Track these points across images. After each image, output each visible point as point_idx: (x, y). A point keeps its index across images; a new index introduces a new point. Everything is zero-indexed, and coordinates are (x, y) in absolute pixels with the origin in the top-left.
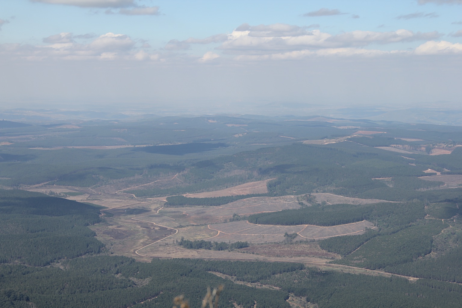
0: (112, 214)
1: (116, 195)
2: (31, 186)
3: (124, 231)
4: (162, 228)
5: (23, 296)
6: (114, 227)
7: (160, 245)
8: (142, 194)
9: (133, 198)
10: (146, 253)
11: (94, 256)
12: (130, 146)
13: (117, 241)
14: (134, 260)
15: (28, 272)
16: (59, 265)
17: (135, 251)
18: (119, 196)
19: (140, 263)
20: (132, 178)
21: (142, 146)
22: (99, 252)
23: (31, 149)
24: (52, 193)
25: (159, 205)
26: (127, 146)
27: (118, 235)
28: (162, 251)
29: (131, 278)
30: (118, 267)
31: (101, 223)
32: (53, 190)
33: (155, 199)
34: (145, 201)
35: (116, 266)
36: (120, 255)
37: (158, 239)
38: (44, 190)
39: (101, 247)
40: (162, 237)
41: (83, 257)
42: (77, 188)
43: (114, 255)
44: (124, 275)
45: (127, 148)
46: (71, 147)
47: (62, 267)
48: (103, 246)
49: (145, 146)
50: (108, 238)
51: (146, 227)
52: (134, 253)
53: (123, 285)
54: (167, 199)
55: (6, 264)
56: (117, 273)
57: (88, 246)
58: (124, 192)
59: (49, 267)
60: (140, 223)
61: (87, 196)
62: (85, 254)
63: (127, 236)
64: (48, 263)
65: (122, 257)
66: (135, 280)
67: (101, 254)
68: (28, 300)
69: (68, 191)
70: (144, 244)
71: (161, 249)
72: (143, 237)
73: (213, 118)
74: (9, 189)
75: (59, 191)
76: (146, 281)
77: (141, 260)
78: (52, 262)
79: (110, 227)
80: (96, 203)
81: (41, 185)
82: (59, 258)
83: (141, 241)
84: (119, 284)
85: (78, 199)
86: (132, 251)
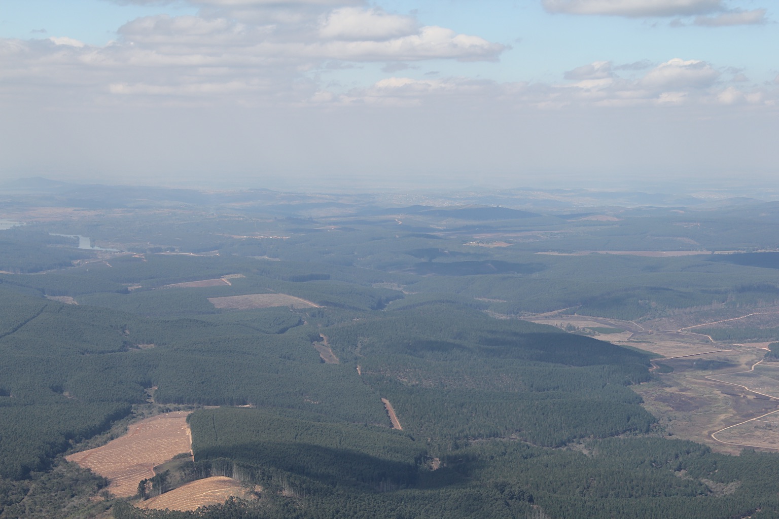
0: (670, 367)
1: (678, 334)
2: (538, 315)
3: (691, 398)
4: (759, 398)
5: (523, 493)
6: (674, 390)
7: (756, 427)
8: (725, 336)
9: (707, 342)
10: (730, 438)
11: (640, 436)
12: (705, 252)
13: (679, 414)
14: (708, 450)
15: (532, 456)
16: (581, 448)
17: (710, 433)
18: (683, 337)
19: (718, 455)
20: (706, 308)
21: (726, 252)
22: (648, 431)
23: (539, 254)
24: (570, 327)
25: (754, 357)
26: (699, 252)
27: (682, 405)
28: (759, 437)
29: (703, 481)
30: (681, 459)
31: (651, 382)
32: (574, 323)
33: (747, 345)
34: (730, 348)
35: (677, 456)
36: (684, 439)
37: (752, 416)
38: (559, 323)
39: (650, 423)
40: (761, 413)
41: (621, 437)
42: (613, 322)
43: (674, 437)
44: (691, 473)
45: (699, 256)
46: (604, 252)
47: (585, 452)
48: (655, 420)
49: (731, 252)
50: (663, 407)
51: (732, 393)
52: (709, 437)
53: (689, 490)
54: (770, 346)
55: (498, 439)
56: (679, 469)
57: (629, 419)
58: (693, 331)
59: (564, 449)
60: (720, 387)
61: (629, 335)
62: (624, 432)
63: (698, 407)
64: (563, 444)
65: (688, 442)
66: (710, 483)
67: (651, 435)
68: (531, 500)
69: (596, 325)
70: (727, 422)
71: (758, 433)
72: (726, 411)
74: (504, 317)
75: (582, 324)
76: (732, 488)
77: (722, 450)
78: (569, 441)
79: (668, 390)
80: (643, 347)
81: (553, 313)
82: (582, 437)
83: (722, 417)
84: (682, 488)
85: (614, 339)
86: (706, 432)
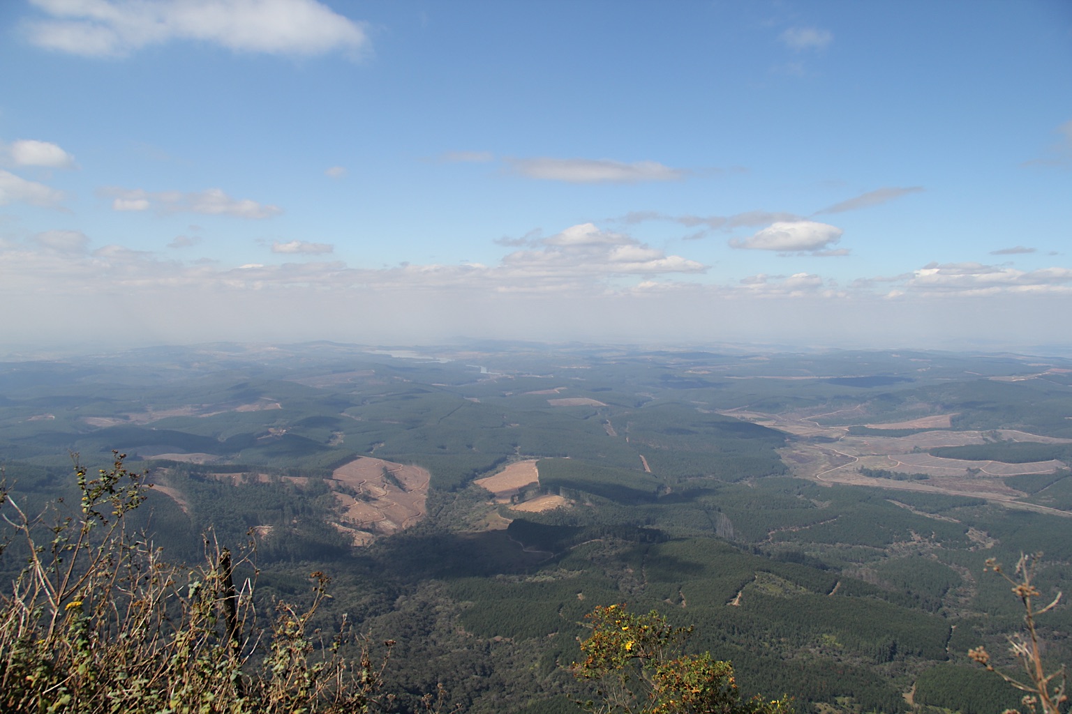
0: (795, 438)
1: (800, 422)
2: (725, 411)
3: (807, 456)
4: (842, 456)
5: (715, 507)
6: (798, 452)
7: (841, 472)
8: (825, 423)
9: (816, 426)
10: (826, 478)
11: (779, 477)
12: (815, 377)
13: (800, 465)
14: (815, 484)
15: (720, 487)
16: (747, 483)
17: (816, 475)
18: (803, 423)
19: (820, 486)
20: (815, 408)
21: (826, 377)
22: (783, 474)
23: (726, 378)
24: (743, 418)
25: (840, 434)
26: (812, 377)
27: (801, 460)
28: (842, 477)
29: (812, 500)
30: (800, 489)
31: (786, 448)
32: (744, 415)
33: (837, 427)
34: (828, 429)
35: (798, 488)
36: (802, 478)
37: (839, 466)
38: (736, 415)
39: (785, 469)
40: (843, 464)
41: (769, 477)
42: (765, 415)
43: (797, 477)
44: (805, 496)
45: (811, 379)
46: (761, 377)
47: (749, 485)
48: (787, 468)
49: (829, 377)
50: (792, 461)
51: (828, 453)
52: (816, 477)
53: (804, 506)
54: (849, 428)
55: (702, 478)
56: (799, 494)
57: (773, 467)
58: (808, 420)
59: (738, 483)
60: (822, 450)
61: (774, 422)
62: (771, 474)
63: (810, 461)
64: (738, 480)
65: (804, 480)
66: (815, 502)
67: (786, 476)
68: (719, 510)
69: (756, 416)
70: (825, 469)
71: (841, 475)
72: (825, 463)
73: (896, 353)
74: (706, 412)
75: (749, 416)
76: (826, 504)
77: (822, 484)
78: (741, 479)
79: (794, 451)
80: (781, 428)
81: (733, 410)
82: (748, 477)
83: (823, 466)
84: (800, 504)
85: (766, 424)
86: (814, 475)
